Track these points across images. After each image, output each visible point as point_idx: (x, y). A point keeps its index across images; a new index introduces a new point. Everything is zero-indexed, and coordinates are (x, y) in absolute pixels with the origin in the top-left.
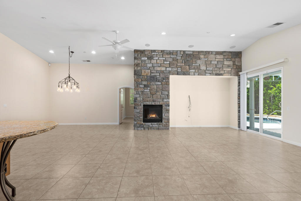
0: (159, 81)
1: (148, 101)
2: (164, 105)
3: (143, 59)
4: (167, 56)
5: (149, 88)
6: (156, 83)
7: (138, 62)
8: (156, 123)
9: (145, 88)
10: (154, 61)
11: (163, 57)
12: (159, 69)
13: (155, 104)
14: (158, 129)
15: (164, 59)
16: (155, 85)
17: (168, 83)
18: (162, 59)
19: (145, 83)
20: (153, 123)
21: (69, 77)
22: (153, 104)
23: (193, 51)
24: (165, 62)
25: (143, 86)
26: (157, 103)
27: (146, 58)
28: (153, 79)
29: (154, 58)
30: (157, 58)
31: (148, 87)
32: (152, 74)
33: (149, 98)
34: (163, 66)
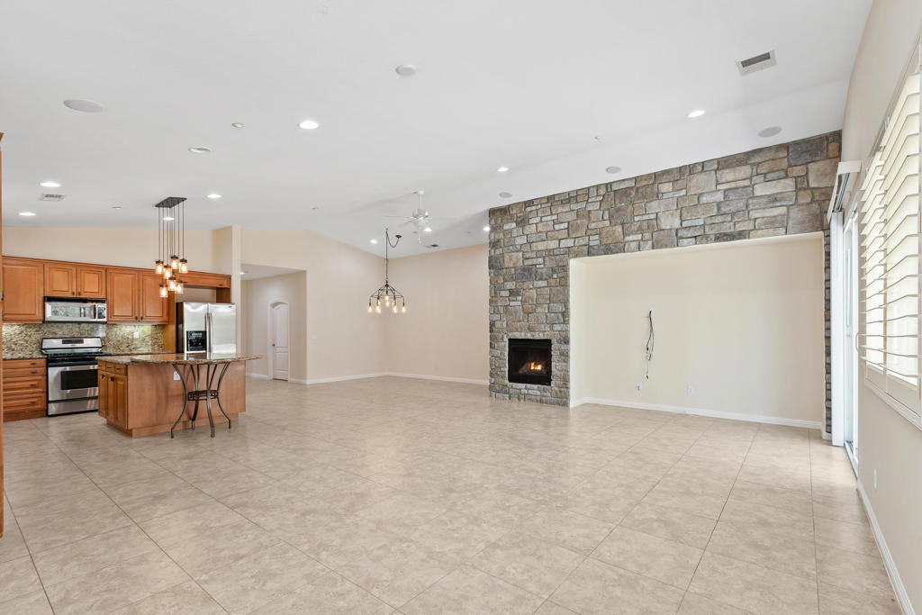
0: (541, 279)
1: (517, 330)
2: (554, 342)
3: (506, 227)
4: (560, 209)
5: (520, 298)
6: (535, 282)
7: (497, 237)
8: (535, 386)
9: (511, 298)
10: (530, 229)
11: (552, 214)
12: (541, 246)
13: (533, 336)
14: (541, 401)
15: (555, 217)
16: (533, 289)
17: (564, 283)
18: (549, 218)
19: (511, 285)
20: (529, 385)
21: (387, 286)
22: (529, 336)
23: (636, 179)
24: (557, 227)
25: (507, 293)
26: (539, 336)
27: (514, 225)
28: (528, 273)
29: (531, 221)
30: (538, 219)
31: (519, 295)
32: (527, 263)
33: (520, 321)
34: (552, 239)
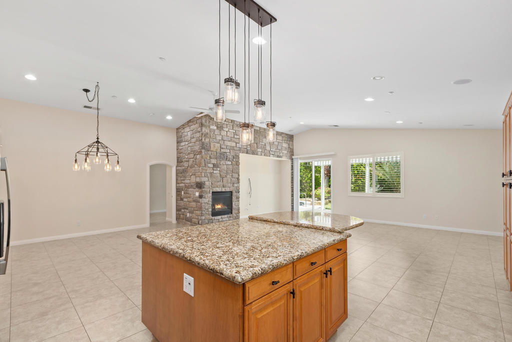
0: (229, 161)
1: (217, 187)
2: (234, 192)
3: (212, 127)
4: (237, 129)
5: (219, 169)
6: (226, 162)
7: (207, 131)
8: (226, 216)
9: (215, 169)
10: (224, 133)
11: (233, 129)
12: (229, 144)
13: (225, 190)
15: (234, 131)
16: (226, 165)
17: (238, 164)
18: (232, 131)
19: (214, 161)
20: (223, 216)
21: (98, 142)
22: (223, 190)
23: (260, 128)
24: (235, 136)
25: (212, 166)
26: (228, 190)
27: (215, 128)
28: (222, 156)
29: (224, 129)
30: (227, 130)
31: (218, 167)
32: (222, 150)
33: (218, 182)
34: (234, 141)
